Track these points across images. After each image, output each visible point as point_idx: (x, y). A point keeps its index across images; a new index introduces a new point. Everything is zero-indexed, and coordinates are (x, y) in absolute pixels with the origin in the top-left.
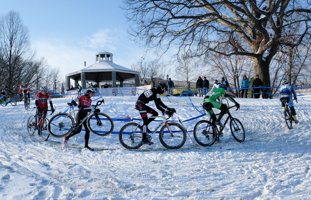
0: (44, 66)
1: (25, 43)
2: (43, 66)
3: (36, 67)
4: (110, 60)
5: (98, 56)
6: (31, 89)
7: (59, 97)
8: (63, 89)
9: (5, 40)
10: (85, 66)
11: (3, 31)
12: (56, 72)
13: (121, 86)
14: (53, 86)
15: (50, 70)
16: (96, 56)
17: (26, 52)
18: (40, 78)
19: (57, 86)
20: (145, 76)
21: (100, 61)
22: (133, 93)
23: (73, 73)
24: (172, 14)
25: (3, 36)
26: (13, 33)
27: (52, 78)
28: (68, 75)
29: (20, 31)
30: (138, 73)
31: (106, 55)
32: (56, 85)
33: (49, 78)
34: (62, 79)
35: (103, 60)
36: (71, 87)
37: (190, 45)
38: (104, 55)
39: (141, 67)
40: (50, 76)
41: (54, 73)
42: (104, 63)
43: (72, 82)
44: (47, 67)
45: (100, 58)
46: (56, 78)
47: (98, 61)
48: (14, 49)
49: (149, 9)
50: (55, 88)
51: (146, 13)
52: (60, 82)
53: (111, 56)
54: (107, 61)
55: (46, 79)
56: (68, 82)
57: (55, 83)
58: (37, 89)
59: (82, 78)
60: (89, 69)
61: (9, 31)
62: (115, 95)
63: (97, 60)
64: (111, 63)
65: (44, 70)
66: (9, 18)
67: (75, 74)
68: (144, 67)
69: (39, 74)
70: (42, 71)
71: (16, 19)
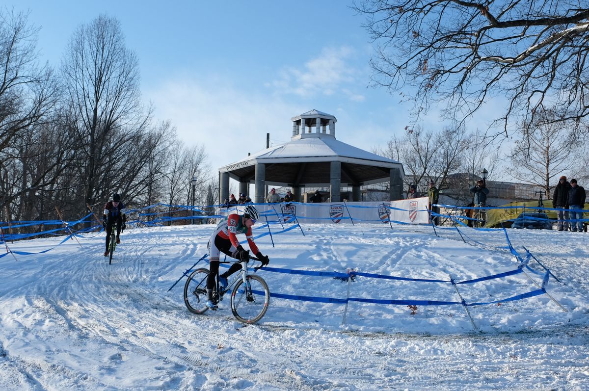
0: (167, 144)
1: (128, 90)
2: (164, 144)
3: (150, 145)
4: (328, 132)
5: (298, 122)
6: (134, 199)
7: (200, 221)
8: (210, 201)
9: (85, 85)
10: (268, 147)
11: (81, 65)
12: (195, 159)
13: (355, 196)
14: (186, 193)
15: (181, 153)
16: (293, 124)
17: (130, 111)
18: (157, 172)
19: (197, 193)
20: (427, 171)
21: (304, 136)
22: (381, 217)
23: (237, 165)
24: (490, 17)
25: (81, 75)
26: (103, 68)
27: (185, 174)
28: (226, 170)
29: (119, 63)
30: (399, 166)
31: (318, 121)
32: (194, 190)
33: (177, 174)
34: (210, 177)
35: (310, 131)
36: (230, 199)
37: (544, 93)
38: (315, 119)
39: (416, 146)
40: (182, 168)
41: (191, 162)
42: (313, 139)
43: (235, 185)
44: (175, 146)
45: (303, 129)
46: (196, 174)
47: (299, 137)
48: (103, 105)
49: (429, 7)
50: (193, 199)
51: (422, 14)
52: (204, 184)
53: (331, 122)
54: (321, 136)
55: (170, 176)
56: (223, 185)
57: (194, 186)
58: (150, 200)
59: (258, 178)
60: (276, 155)
61: (93, 63)
62: (335, 220)
63: (296, 132)
64: (330, 140)
65: (167, 154)
66: (95, 33)
67: (241, 167)
68: (424, 145)
69: (155, 164)
70: (163, 156)
71: (109, 35)
